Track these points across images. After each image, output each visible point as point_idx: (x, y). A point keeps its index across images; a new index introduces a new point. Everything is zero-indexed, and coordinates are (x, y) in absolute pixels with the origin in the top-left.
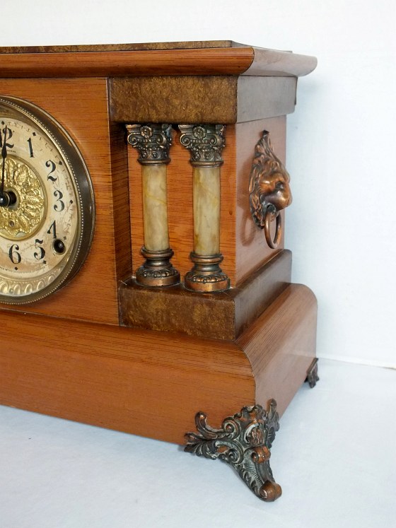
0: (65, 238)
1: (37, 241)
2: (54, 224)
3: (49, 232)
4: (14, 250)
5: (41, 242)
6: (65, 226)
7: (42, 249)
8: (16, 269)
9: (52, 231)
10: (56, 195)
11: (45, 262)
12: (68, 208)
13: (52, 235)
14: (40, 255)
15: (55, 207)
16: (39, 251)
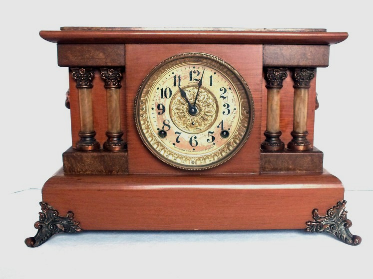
0: (229, 129)
1: (209, 132)
2: (222, 122)
3: (218, 127)
4: (193, 139)
5: (212, 133)
6: (229, 123)
7: (212, 136)
8: (194, 149)
9: (220, 126)
10: (224, 106)
11: (214, 144)
12: (232, 113)
13: (220, 128)
14: (211, 140)
15: (224, 112)
16: (210, 138)
